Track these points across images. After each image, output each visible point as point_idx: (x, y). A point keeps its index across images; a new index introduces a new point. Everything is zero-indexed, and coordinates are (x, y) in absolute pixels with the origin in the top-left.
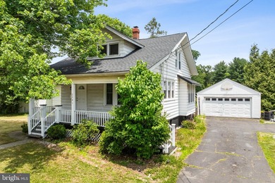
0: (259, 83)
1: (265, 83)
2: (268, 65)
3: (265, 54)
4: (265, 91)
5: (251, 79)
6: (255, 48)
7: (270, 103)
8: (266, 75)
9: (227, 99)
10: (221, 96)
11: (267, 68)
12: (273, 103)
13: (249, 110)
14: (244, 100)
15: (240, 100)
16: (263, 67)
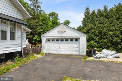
0: (89, 30)
1: (93, 31)
2: (95, 19)
3: (94, 12)
4: (93, 35)
5: (85, 28)
6: (87, 9)
7: (96, 44)
8: (94, 25)
9: (62, 40)
10: (57, 38)
11: (94, 21)
12: (97, 44)
13: (78, 49)
14: (74, 40)
15: (72, 40)
16: (92, 20)
